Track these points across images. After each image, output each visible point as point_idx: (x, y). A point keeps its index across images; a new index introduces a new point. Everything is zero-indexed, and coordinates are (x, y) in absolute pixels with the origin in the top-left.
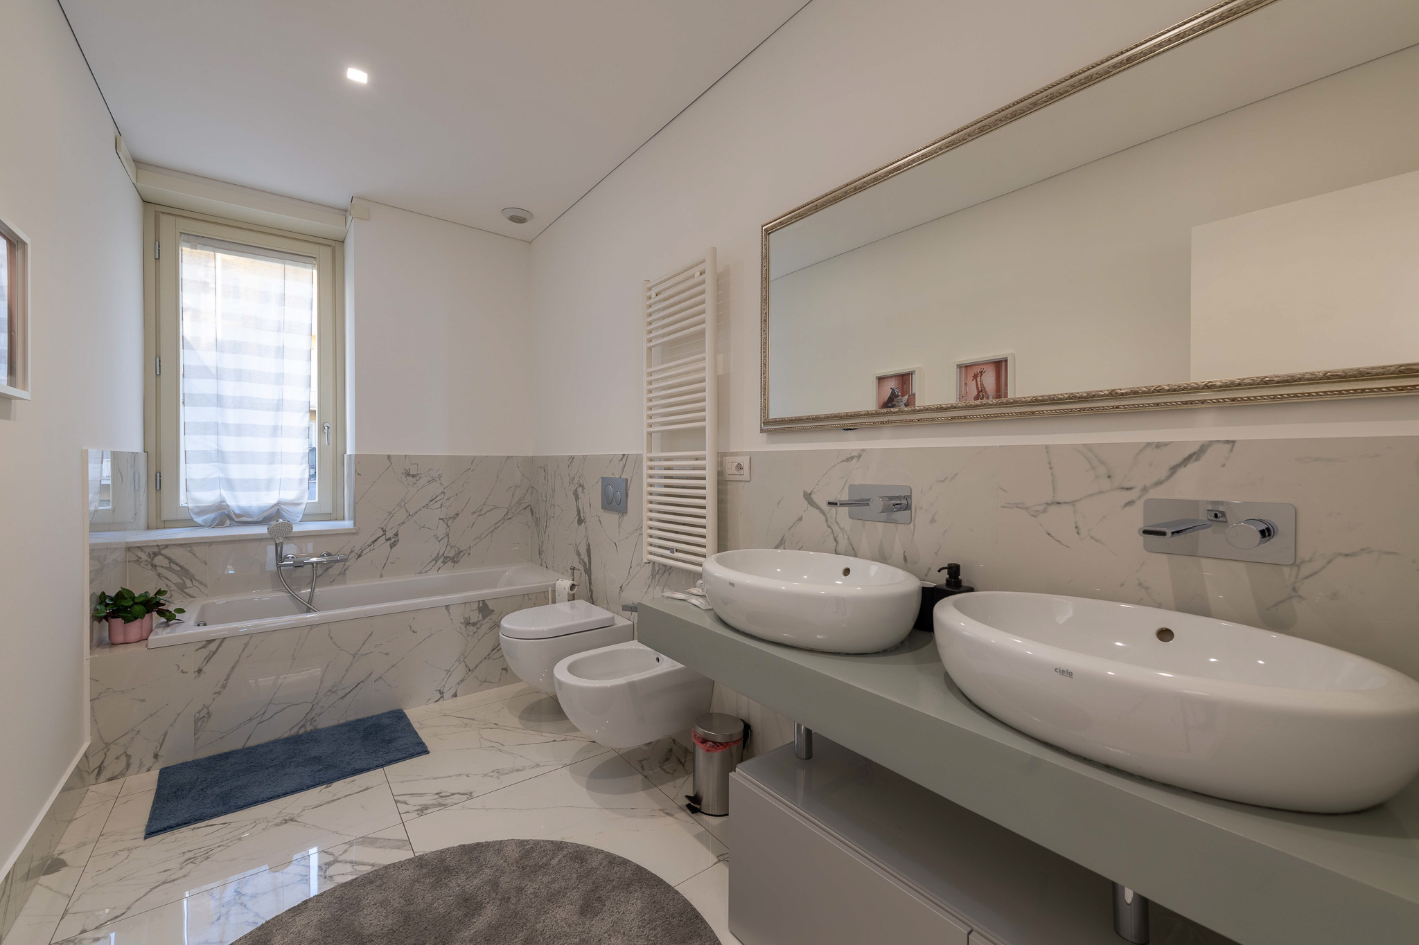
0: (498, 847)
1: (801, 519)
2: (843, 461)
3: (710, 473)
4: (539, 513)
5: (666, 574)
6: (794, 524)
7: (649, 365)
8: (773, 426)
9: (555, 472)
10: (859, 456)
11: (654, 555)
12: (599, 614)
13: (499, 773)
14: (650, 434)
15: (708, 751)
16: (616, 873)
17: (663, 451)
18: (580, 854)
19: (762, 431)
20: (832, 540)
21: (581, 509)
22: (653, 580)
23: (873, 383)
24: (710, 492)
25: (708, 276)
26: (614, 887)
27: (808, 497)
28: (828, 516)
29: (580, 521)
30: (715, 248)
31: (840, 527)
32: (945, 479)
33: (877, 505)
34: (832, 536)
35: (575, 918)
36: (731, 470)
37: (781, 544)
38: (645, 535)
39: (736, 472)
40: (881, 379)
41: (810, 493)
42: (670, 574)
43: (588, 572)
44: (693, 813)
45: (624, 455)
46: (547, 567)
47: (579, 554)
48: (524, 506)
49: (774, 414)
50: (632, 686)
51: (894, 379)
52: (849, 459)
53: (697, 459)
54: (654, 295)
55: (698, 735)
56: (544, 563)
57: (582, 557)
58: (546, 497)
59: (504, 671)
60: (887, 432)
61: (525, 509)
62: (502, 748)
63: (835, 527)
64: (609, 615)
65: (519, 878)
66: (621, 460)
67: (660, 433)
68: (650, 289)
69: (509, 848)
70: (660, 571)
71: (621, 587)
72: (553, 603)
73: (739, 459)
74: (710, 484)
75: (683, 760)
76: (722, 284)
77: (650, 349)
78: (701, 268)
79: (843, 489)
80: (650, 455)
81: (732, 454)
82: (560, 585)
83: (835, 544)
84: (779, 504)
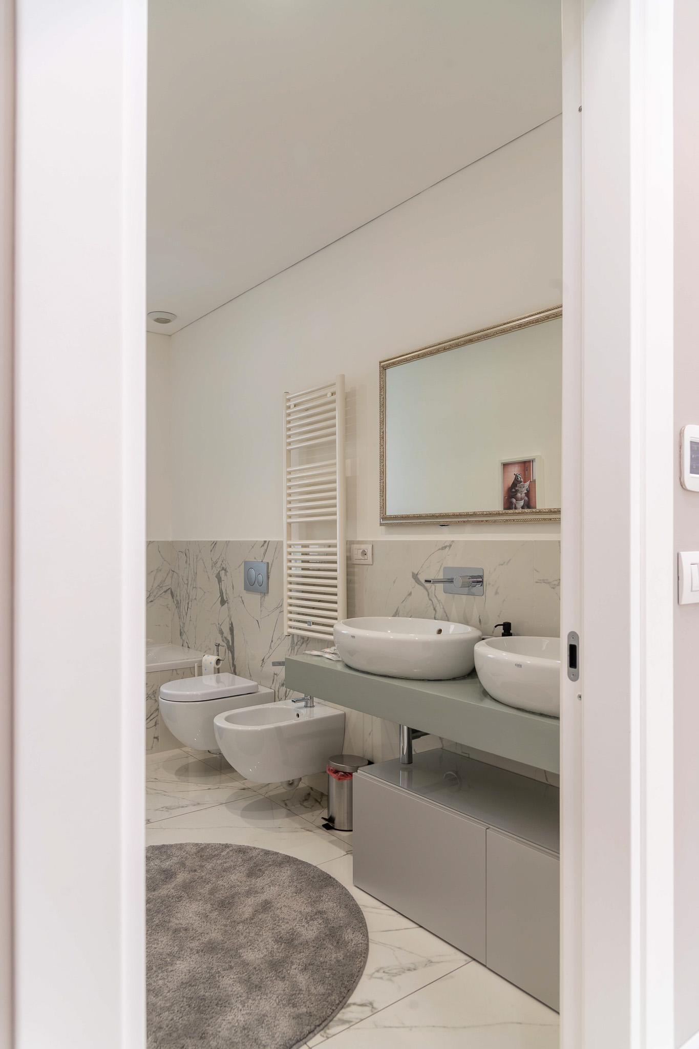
0: (180, 847)
1: (410, 594)
2: (439, 549)
3: (340, 558)
4: (180, 596)
5: (304, 645)
6: (406, 598)
7: (289, 465)
8: (390, 521)
9: (197, 556)
10: (450, 546)
11: (294, 628)
12: (242, 683)
13: (168, 808)
14: (289, 524)
15: (339, 779)
16: (270, 858)
17: (301, 539)
18: (242, 850)
19: (381, 524)
20: (433, 609)
21: (224, 591)
22: (293, 652)
23: (499, 469)
24: (341, 574)
25: (338, 397)
26: (270, 865)
27: (415, 576)
28: (429, 591)
29: (223, 602)
30: (344, 375)
31: (437, 599)
32: (504, 563)
33: (458, 582)
34: (432, 607)
35: (244, 879)
36: (357, 555)
37: (396, 615)
38: (285, 612)
39: (361, 557)
40: (505, 465)
41: (417, 574)
42: (307, 644)
43: (231, 648)
44: (328, 829)
45: (265, 542)
46: (188, 647)
47: (221, 633)
48: (165, 589)
49: (390, 512)
50: (278, 730)
51: (517, 465)
52: (444, 548)
53: (330, 546)
54: (292, 406)
55: (331, 768)
56: (185, 644)
57: (225, 635)
58: (187, 580)
59: (155, 740)
60: (468, 528)
61: (165, 592)
62: (165, 793)
63: (435, 600)
64: (253, 683)
65: (200, 861)
66: (263, 546)
67: (298, 524)
68: (289, 400)
69: (188, 847)
70: (299, 643)
71: (263, 660)
72: (199, 676)
73: (363, 547)
74: (340, 566)
75: (319, 800)
76: (349, 400)
77: (289, 451)
78: (332, 390)
79: (439, 570)
80: (290, 542)
81: (359, 542)
82: (206, 660)
83: (434, 612)
84: (394, 582)
